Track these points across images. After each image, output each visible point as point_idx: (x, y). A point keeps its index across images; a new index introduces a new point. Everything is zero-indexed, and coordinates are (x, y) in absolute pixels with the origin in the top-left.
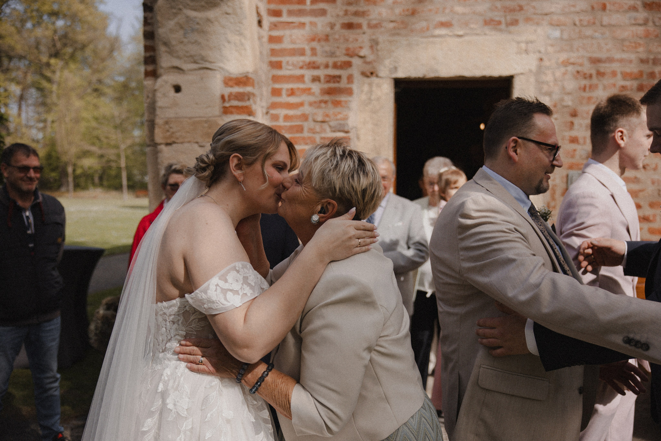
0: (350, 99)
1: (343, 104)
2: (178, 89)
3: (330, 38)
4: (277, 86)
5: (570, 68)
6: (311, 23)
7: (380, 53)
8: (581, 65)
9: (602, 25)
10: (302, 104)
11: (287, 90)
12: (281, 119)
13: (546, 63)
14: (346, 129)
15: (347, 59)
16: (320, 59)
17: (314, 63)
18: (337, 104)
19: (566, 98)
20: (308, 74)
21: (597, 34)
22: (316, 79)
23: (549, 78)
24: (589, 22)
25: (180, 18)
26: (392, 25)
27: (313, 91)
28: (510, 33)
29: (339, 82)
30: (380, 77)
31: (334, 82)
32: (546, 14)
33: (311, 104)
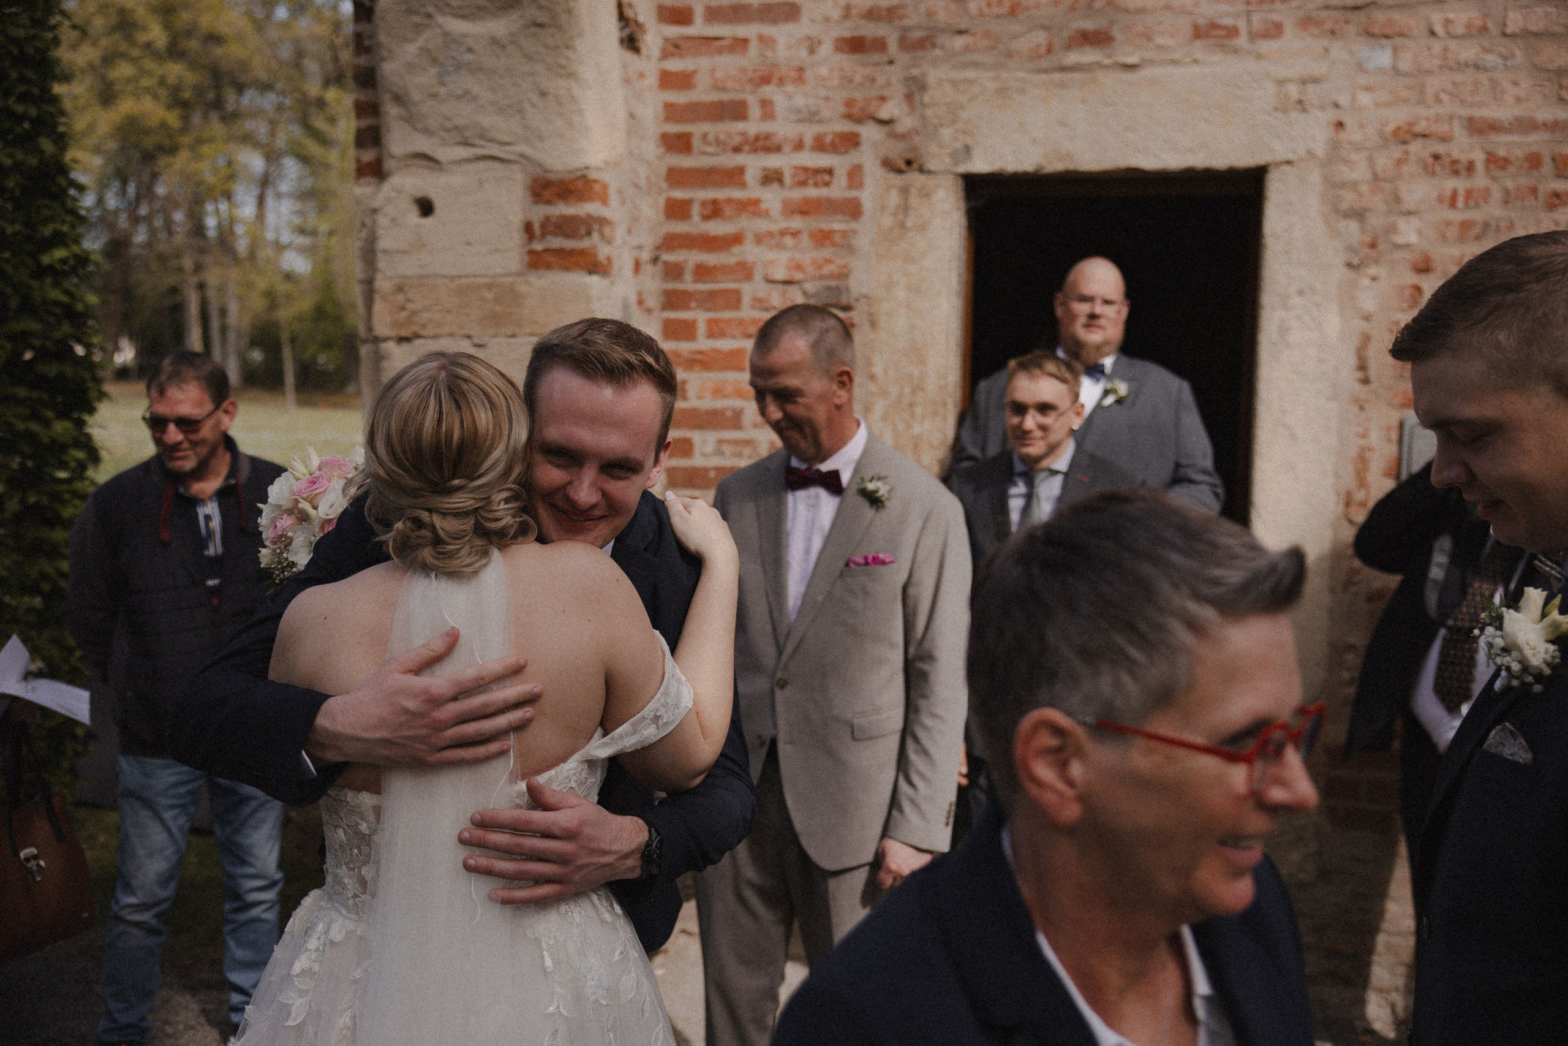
0: (854, 225)
1: (837, 238)
2: (426, 207)
3: (809, 75)
4: (679, 194)
5: (1416, 147)
6: (761, 38)
7: (929, 112)
8: (1445, 139)
9: (1505, 35)
10: (737, 239)
11: (704, 204)
12: (688, 276)
13: (1353, 134)
14: (844, 300)
15: (847, 127)
16: (782, 128)
17: (767, 137)
18: (823, 238)
19: (1402, 223)
20: (754, 164)
21: (1491, 59)
22: (772, 178)
23: (1359, 172)
24: (1469, 26)
25: (428, 38)
26: (959, 42)
27: (763, 206)
28: (1259, 56)
29: (827, 184)
30: (929, 172)
31: (816, 185)
32: (1356, 8)
33: (759, 239)
